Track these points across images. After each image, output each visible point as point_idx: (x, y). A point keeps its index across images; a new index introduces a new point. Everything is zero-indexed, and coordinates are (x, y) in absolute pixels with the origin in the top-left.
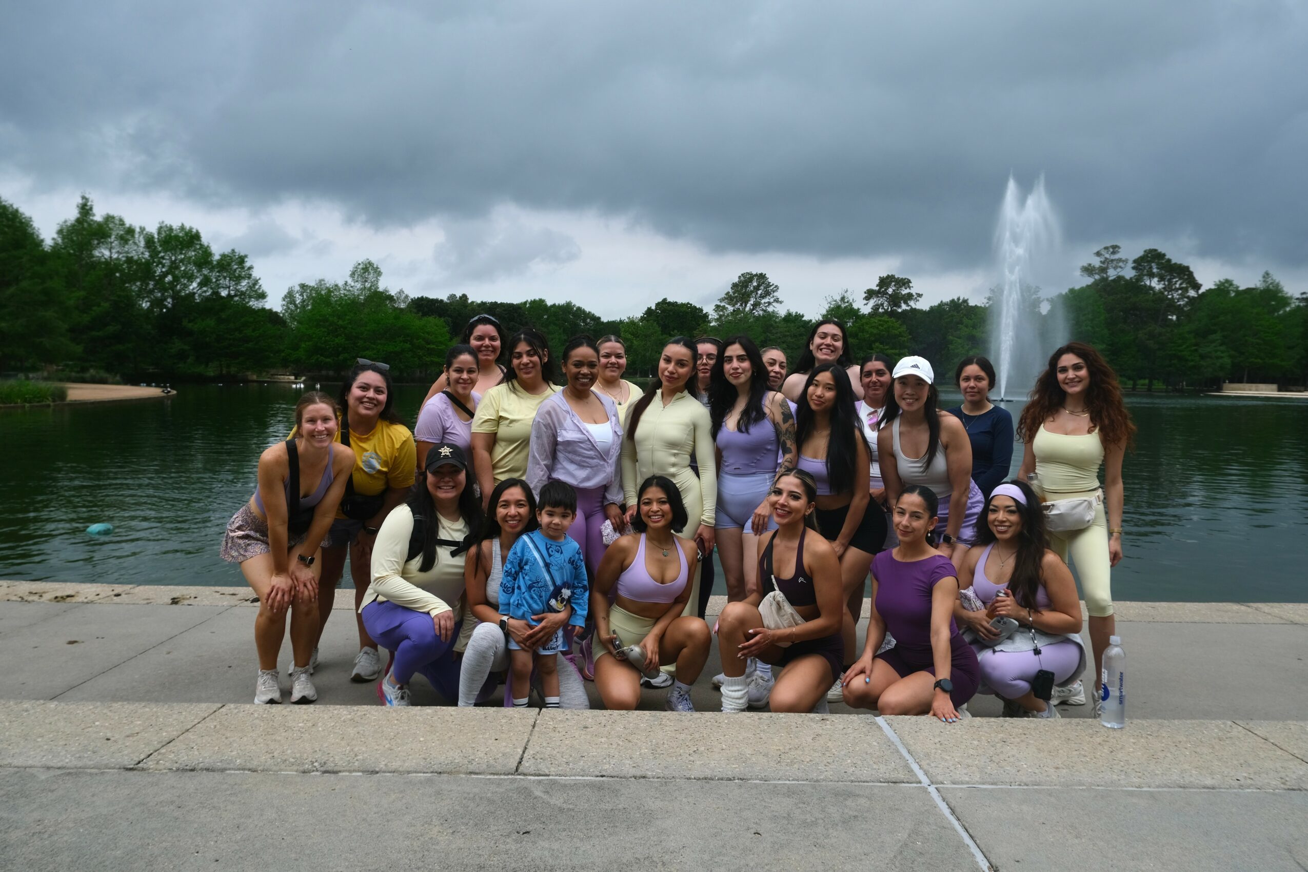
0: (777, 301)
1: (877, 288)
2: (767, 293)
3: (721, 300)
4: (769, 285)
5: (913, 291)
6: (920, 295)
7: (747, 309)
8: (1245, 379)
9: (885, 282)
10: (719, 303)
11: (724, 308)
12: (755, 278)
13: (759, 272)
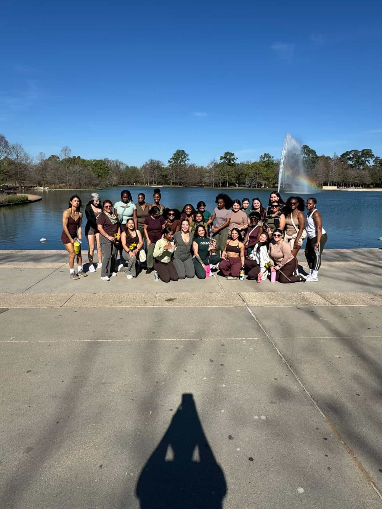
0: (188, 159)
1: (224, 156)
2: (185, 157)
3: (171, 159)
4: (186, 154)
5: (235, 157)
6: (237, 158)
7: (179, 162)
8: (328, 185)
9: (226, 154)
10: (170, 160)
11: (171, 162)
12: (181, 152)
13: (182, 150)
